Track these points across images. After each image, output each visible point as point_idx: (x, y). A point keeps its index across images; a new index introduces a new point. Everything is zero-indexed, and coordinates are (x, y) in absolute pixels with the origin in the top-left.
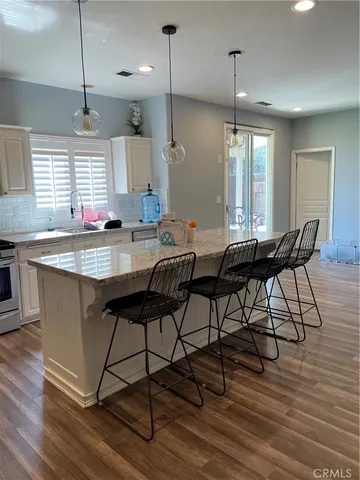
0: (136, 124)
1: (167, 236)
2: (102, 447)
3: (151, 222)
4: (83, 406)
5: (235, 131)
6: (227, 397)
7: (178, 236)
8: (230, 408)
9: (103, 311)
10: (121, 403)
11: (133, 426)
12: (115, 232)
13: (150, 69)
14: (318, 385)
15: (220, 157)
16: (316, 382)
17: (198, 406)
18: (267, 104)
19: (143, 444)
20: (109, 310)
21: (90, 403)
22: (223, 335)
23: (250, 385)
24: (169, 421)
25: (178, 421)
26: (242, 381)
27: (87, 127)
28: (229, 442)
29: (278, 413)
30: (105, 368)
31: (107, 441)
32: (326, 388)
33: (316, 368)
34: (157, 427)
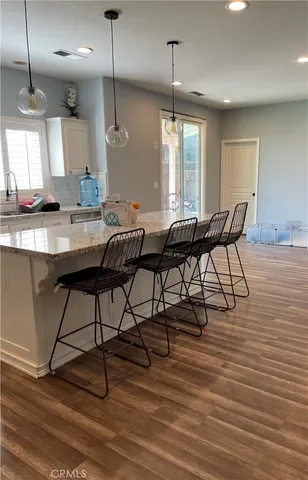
0: (72, 105)
1: (112, 216)
2: (59, 407)
3: (90, 205)
4: (37, 376)
5: (174, 119)
6: (170, 357)
7: (122, 216)
8: (174, 366)
9: (56, 285)
10: (74, 371)
11: (88, 388)
12: (53, 215)
13: (89, 51)
14: (247, 343)
15: (156, 142)
16: (245, 340)
17: (146, 367)
18: (199, 94)
19: (99, 401)
20: (61, 285)
21: (43, 373)
22: (167, 306)
23: (191, 347)
24: (121, 381)
25: (129, 380)
26: (184, 344)
27: (32, 106)
28: (175, 392)
29: (215, 366)
30: (58, 340)
31: (63, 402)
32: (253, 344)
33: (245, 330)
34: (110, 386)
